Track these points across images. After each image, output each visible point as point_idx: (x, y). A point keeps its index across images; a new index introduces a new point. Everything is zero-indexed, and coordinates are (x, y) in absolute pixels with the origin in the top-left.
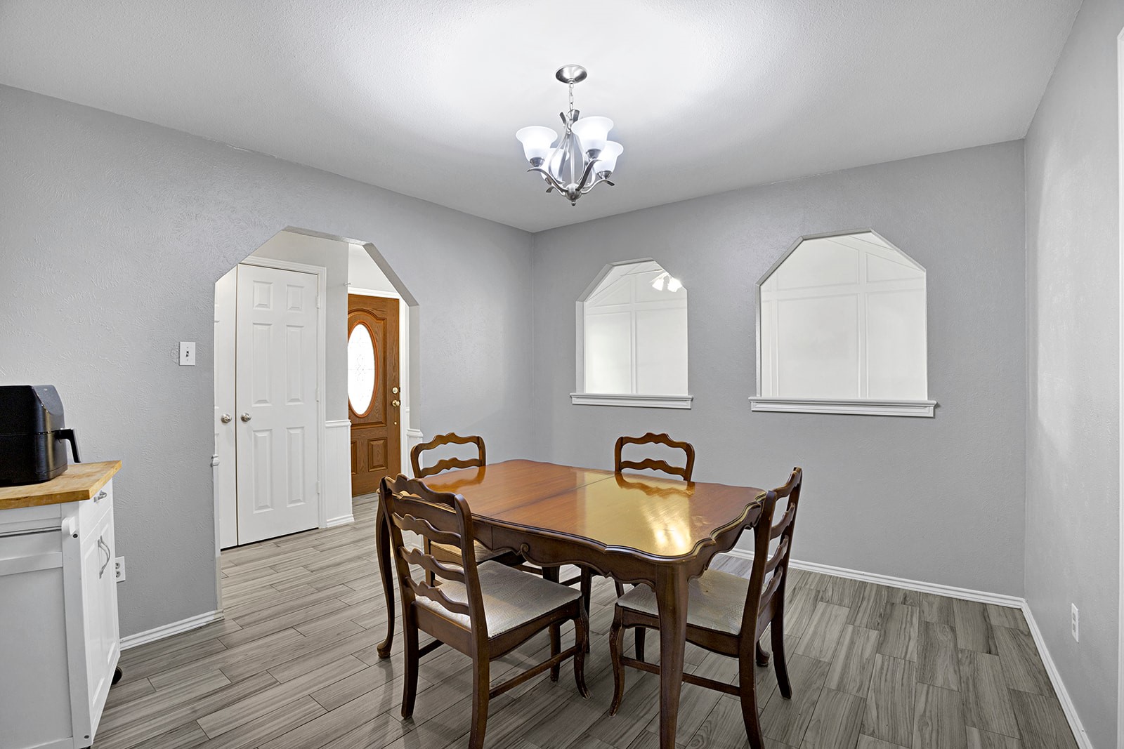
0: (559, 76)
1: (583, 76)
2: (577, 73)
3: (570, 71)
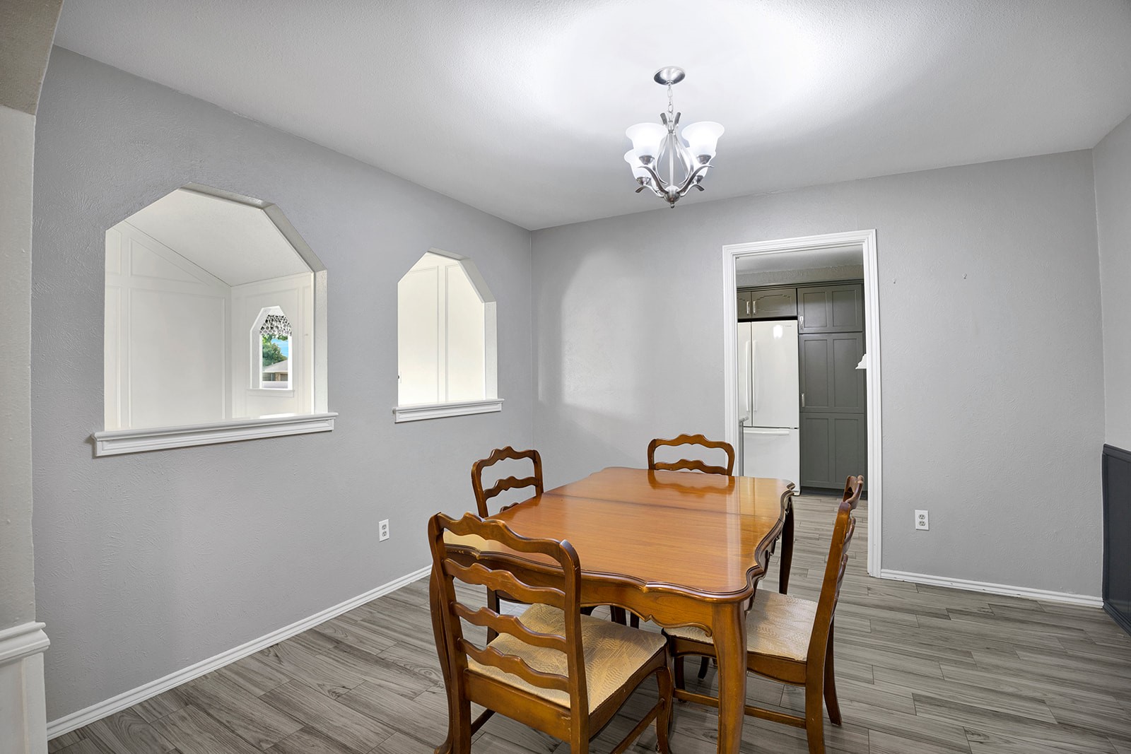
0: (658, 79)
1: (681, 77)
2: (674, 76)
3: (669, 73)
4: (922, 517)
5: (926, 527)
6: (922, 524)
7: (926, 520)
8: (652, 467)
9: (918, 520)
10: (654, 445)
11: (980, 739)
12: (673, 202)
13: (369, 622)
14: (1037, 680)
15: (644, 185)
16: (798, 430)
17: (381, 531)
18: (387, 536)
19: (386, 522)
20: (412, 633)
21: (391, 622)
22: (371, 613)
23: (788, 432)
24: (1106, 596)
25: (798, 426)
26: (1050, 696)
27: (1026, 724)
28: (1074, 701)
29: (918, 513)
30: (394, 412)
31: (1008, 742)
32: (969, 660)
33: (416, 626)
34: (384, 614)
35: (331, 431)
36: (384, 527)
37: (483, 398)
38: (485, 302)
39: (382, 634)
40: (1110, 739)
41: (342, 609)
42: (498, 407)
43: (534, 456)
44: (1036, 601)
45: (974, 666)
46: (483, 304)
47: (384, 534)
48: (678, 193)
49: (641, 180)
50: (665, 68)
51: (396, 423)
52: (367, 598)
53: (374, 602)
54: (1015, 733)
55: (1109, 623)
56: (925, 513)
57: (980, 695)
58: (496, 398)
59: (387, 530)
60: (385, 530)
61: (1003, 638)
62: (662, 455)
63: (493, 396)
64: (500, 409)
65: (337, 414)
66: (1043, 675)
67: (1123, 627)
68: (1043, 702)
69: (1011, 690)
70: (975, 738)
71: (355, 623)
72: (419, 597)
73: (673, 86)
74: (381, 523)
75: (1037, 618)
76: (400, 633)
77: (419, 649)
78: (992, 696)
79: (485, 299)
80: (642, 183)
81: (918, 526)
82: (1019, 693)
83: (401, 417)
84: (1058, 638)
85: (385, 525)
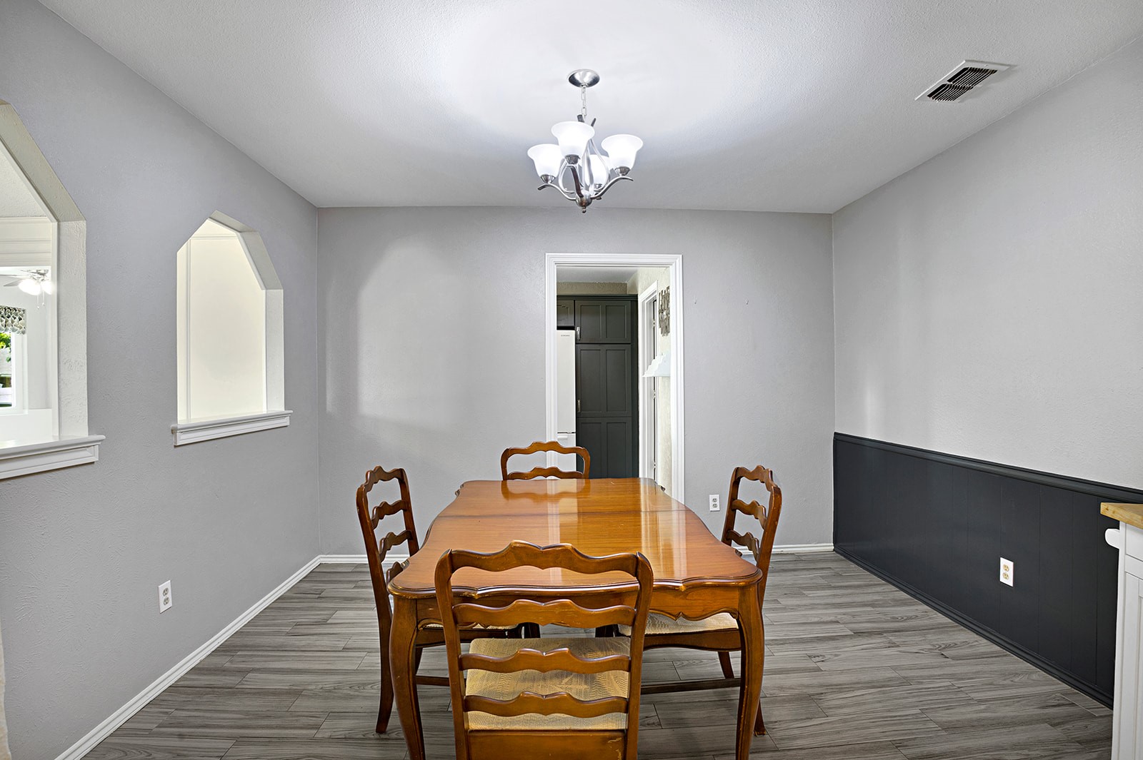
3: (584, 75)
4: (715, 500)
5: (718, 509)
6: (715, 506)
7: (718, 503)
8: (506, 477)
9: (711, 503)
10: (507, 454)
11: (820, 659)
12: (585, 206)
13: (171, 725)
14: (826, 609)
15: (549, 183)
16: (575, 434)
17: (162, 598)
18: (170, 604)
19: (167, 584)
20: (250, 722)
21: (207, 718)
22: (167, 713)
23: (566, 437)
24: (835, 542)
25: (575, 431)
26: (839, 617)
27: (838, 639)
28: (854, 616)
29: (711, 497)
30: (174, 431)
31: (836, 655)
32: (779, 606)
33: (247, 713)
34: (188, 710)
35: (93, 463)
36: (166, 591)
37: (263, 411)
38: (267, 289)
39: (206, 736)
40: (885, 634)
41: (118, 720)
42: (286, 422)
43: (400, 475)
44: (793, 554)
45: (785, 609)
46: (264, 291)
47: (166, 601)
48: (592, 199)
49: (546, 178)
50: (580, 71)
51: (175, 446)
52: (150, 695)
53: (161, 698)
54: (836, 648)
55: (842, 560)
56: (717, 496)
57: (802, 628)
58: (283, 410)
59: (169, 595)
60: (167, 596)
61: (790, 585)
62: (514, 465)
63: (279, 407)
64: (288, 424)
65: (103, 437)
66: (828, 604)
67: (851, 560)
68: (838, 622)
69: (816, 620)
70: (817, 659)
71: (150, 733)
72: (225, 675)
73: (587, 88)
74: (162, 587)
75: (800, 566)
76: (231, 727)
77: (273, 740)
78: (808, 627)
79: (267, 285)
80: (547, 181)
81: (712, 508)
82: (822, 620)
83: (183, 439)
84: (821, 576)
85: (167, 590)
